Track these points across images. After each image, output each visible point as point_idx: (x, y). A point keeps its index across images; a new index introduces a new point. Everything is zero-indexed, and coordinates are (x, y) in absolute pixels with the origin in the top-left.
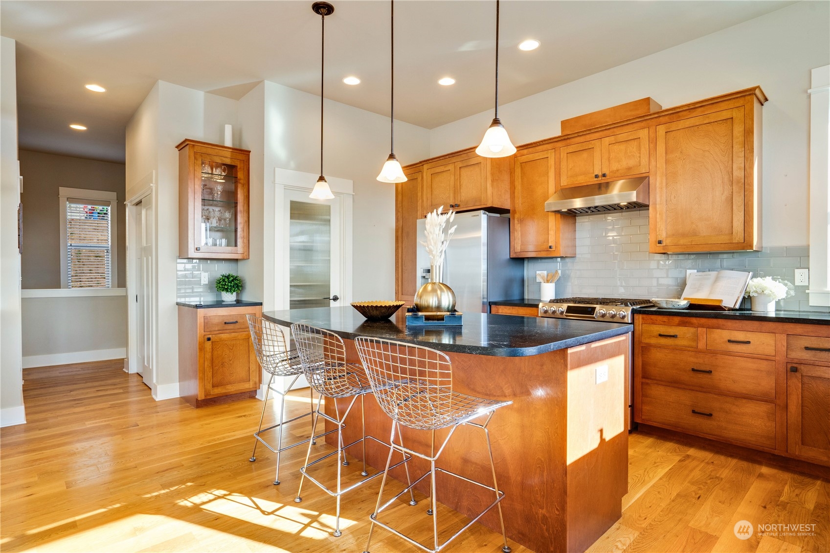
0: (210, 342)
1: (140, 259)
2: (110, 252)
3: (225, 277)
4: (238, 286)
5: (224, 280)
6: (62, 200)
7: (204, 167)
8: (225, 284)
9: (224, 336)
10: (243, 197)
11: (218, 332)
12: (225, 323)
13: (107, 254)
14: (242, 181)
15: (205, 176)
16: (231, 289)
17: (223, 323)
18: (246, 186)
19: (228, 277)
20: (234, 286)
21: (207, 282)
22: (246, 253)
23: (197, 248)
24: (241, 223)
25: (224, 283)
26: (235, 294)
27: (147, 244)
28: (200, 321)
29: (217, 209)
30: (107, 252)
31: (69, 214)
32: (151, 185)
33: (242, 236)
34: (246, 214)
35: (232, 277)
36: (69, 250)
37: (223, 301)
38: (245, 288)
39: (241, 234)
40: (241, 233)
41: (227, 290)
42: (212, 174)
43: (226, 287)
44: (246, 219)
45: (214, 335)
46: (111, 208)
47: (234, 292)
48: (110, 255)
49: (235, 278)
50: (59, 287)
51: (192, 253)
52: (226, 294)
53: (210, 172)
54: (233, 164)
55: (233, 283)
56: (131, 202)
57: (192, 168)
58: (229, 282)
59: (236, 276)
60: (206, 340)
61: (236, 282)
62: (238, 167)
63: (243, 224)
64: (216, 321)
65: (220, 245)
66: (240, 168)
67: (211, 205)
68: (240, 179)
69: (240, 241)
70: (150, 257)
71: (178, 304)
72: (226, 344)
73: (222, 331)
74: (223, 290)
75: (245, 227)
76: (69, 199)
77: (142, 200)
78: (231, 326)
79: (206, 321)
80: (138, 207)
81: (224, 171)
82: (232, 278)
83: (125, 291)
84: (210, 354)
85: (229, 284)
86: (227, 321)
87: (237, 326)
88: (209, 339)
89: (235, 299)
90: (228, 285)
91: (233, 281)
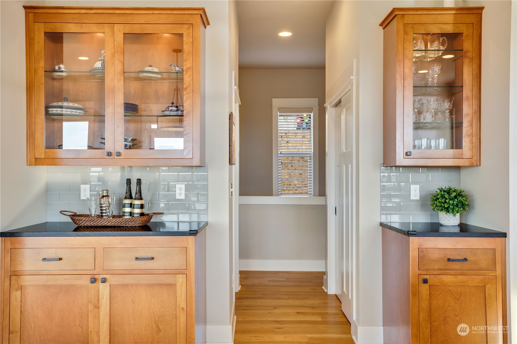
0: (426, 286)
1: (339, 167)
2: (312, 158)
3: (444, 191)
4: (463, 205)
5: (443, 197)
6: (275, 110)
7: (416, 43)
8: (446, 202)
9: (447, 279)
10: (471, 77)
11: (437, 272)
12: (449, 260)
13: (310, 161)
14: (470, 55)
15: (417, 55)
16: (453, 209)
17: (446, 259)
18: (476, 61)
19: (449, 191)
20: (457, 204)
21: (418, 198)
22: (475, 158)
23: (407, 153)
24: (468, 115)
25: (443, 201)
26: (458, 215)
27: (346, 150)
28: (413, 254)
29: (432, 99)
30: (310, 159)
31: (279, 123)
32: (352, 77)
33: (469, 133)
34: (475, 102)
35: (455, 191)
36: (279, 158)
37: (441, 225)
38: (473, 208)
39: (467, 131)
40: (468, 129)
41: (447, 210)
42: (426, 50)
43: (446, 206)
44: (475, 107)
45: (432, 276)
46: (314, 115)
47: (457, 212)
48: (312, 161)
49: (460, 194)
50: (271, 195)
51: (400, 160)
52: (446, 216)
53: (424, 48)
54: (457, 31)
55: (456, 200)
56: (330, 104)
57: (400, 47)
58: (450, 199)
59: (459, 190)
60: (421, 282)
61: (460, 198)
62: (464, 35)
63: (470, 116)
64: (435, 255)
65: (437, 147)
66: (467, 36)
67: (424, 95)
68: (467, 52)
69: (466, 142)
70: (350, 165)
71: (382, 224)
72: (450, 290)
73: (444, 271)
74: (442, 210)
75: (474, 120)
76: (279, 109)
77: (342, 100)
78: (457, 265)
79: (421, 254)
80: (338, 109)
81: (443, 45)
82: (454, 194)
83: (325, 199)
84: (427, 302)
85: (451, 202)
86: (452, 258)
87: (466, 265)
88: (425, 281)
89: (458, 223)
90: (449, 203)
91: (455, 197)
